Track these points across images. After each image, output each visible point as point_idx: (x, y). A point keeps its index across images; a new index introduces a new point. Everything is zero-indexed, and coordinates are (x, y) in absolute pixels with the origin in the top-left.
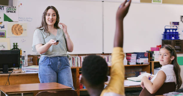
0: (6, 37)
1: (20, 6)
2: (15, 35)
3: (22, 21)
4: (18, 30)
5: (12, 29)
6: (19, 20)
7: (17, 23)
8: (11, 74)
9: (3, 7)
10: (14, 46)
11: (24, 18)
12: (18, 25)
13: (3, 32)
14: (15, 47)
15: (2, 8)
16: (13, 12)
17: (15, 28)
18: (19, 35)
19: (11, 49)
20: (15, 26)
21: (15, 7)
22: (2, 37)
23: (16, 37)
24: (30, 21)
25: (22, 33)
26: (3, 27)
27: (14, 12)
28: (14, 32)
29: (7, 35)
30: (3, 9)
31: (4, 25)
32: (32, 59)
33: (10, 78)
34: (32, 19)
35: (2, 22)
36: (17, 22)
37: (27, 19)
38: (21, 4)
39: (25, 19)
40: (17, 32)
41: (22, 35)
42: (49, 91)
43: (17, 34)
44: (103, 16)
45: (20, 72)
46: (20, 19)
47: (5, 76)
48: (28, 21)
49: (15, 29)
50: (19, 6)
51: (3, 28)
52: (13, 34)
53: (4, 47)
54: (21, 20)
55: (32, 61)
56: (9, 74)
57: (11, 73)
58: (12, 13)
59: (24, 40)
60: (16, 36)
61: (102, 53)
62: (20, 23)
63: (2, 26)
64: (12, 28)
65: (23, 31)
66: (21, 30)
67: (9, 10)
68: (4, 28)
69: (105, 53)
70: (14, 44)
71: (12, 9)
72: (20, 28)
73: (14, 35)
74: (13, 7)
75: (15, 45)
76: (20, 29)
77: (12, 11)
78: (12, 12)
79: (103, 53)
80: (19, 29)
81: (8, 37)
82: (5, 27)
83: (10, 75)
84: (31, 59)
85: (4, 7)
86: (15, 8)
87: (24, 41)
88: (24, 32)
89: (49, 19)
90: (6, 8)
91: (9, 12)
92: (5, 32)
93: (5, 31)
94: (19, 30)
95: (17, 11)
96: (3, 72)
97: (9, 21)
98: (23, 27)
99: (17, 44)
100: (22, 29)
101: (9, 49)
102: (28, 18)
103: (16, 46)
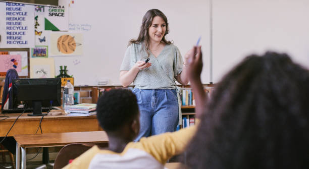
0: (47, 57)
1: (71, 4)
2: (62, 52)
3: (74, 29)
4: (67, 44)
5: (58, 44)
6: (70, 29)
7: (66, 34)
8: (45, 117)
9: (43, 7)
10: (61, 71)
11: (78, 25)
12: (68, 36)
13: (44, 48)
14: (63, 73)
15: (42, 9)
16: (60, 15)
17: (63, 42)
18: (70, 53)
19: (57, 75)
20: (62, 38)
21: (63, 7)
22: (42, 56)
23: (65, 56)
24: (88, 30)
25: (74, 50)
26: (43, 40)
27: (62, 16)
28: (61, 48)
29: (50, 53)
30: (44, 11)
31: (45, 37)
32: (91, 92)
33: (43, 124)
34: (90, 26)
35: (41, 32)
36: (67, 31)
37: (83, 27)
38: (73, 2)
39: (78, 27)
40: (66, 47)
41: (73, 54)
42: (84, 144)
43: (67, 51)
44: (211, 20)
45: (61, 114)
46: (70, 27)
47: (35, 120)
48: (84, 29)
49: (63, 44)
50: (69, 5)
51: (43, 42)
52: (59, 51)
53: (44, 73)
54: (73, 27)
55: (91, 96)
56: (41, 117)
57: (47, 115)
58: (58, 17)
59: (77, 62)
60: (63, 54)
61: (209, 83)
62: (71, 33)
63: (42, 38)
64: (59, 41)
65: (75, 46)
66: (73, 44)
67: (53, 12)
68: (45, 41)
69: (213, 83)
70: (61, 67)
71: (57, 11)
72: (71, 42)
73: (61, 54)
74: (60, 7)
75: (63, 69)
76: (71, 44)
77: (58, 13)
78: (58, 15)
79: (211, 83)
80: (69, 43)
81: (52, 57)
82: (46, 39)
83: (43, 118)
84: (88, 92)
85: (45, 8)
86: (63, 9)
87: (77, 64)
88: (77, 48)
89: (156, 32)
90: (48, 8)
91: (52, 15)
92: (46, 48)
93: (47, 46)
94: (69, 45)
95: (65, 14)
96: (34, 114)
97: (53, 31)
98: (76, 40)
99: (65, 67)
100: (75, 43)
101: (54, 77)
102: (83, 25)
103: (65, 71)
